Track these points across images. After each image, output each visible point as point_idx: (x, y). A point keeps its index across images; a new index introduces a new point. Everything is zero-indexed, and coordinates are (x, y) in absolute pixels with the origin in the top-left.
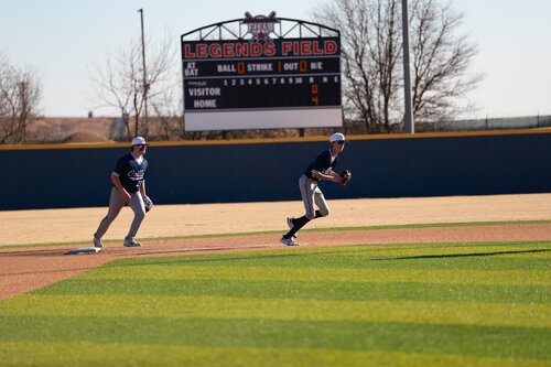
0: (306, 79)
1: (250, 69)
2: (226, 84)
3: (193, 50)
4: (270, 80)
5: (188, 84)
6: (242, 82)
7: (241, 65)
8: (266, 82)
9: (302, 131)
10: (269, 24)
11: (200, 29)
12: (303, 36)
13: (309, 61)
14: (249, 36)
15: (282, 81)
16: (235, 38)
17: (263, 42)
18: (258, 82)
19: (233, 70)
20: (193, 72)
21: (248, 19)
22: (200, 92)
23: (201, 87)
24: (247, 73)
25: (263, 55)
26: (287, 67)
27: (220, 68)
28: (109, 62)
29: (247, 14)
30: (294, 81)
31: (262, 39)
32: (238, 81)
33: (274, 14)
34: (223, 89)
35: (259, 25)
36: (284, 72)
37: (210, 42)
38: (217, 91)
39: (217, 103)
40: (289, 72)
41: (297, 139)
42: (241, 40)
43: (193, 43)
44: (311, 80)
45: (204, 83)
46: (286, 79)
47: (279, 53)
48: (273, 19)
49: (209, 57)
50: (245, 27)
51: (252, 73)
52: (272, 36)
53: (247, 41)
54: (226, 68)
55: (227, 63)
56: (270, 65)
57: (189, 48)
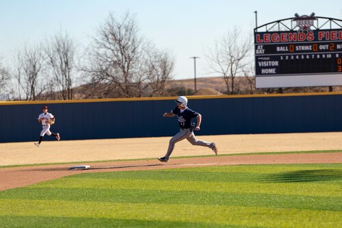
0: (333, 55)
1: (297, 49)
2: (282, 58)
3: (262, 38)
4: (310, 56)
5: (258, 59)
6: (292, 58)
7: (292, 47)
8: (308, 57)
9: (331, 88)
10: (310, 21)
11: (266, 25)
12: (332, 28)
13: (336, 44)
14: (297, 29)
15: (318, 56)
16: (288, 30)
17: (305, 32)
18: (303, 57)
19: (287, 50)
20: (261, 51)
21: (297, 18)
22: (265, 64)
23: (266, 61)
24: (295, 51)
25: (306, 40)
26: (321, 47)
27: (278, 49)
28: (217, 45)
29: (296, 15)
30: (326, 56)
31: (305, 30)
32: (290, 56)
33: (313, 14)
34: (280, 62)
35: (304, 21)
36: (319, 51)
37: (272, 33)
38: (276, 63)
39: (276, 71)
40: (323, 50)
41: (328, 93)
42: (292, 31)
43: (262, 33)
44: (337, 56)
45: (268, 58)
46: (321, 55)
47: (316, 39)
48: (313, 17)
49: (272, 42)
50: (295, 23)
51: (299, 51)
52: (312, 28)
53: (296, 31)
54: (282, 49)
55: (282, 45)
56: (310, 47)
57: (259, 36)
